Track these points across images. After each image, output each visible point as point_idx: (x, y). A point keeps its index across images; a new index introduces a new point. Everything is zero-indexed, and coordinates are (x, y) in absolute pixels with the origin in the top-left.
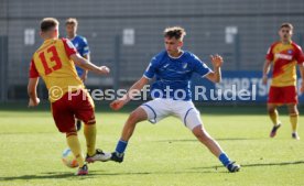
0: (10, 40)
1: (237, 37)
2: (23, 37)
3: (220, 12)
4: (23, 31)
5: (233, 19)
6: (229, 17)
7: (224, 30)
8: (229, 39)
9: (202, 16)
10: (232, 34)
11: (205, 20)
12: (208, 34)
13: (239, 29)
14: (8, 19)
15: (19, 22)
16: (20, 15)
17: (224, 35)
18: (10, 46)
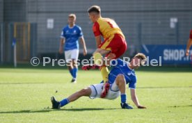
0: (39, 26)
1: (177, 24)
2: (46, 23)
3: (167, 9)
4: (46, 20)
5: (175, 13)
6: (173, 12)
7: (169, 19)
8: (172, 25)
9: (156, 11)
10: (174, 22)
11: (158, 13)
12: (159, 22)
13: (178, 19)
14: (38, 12)
15: (44, 15)
16: (44, 10)
17: (169, 23)
18: (38, 29)
